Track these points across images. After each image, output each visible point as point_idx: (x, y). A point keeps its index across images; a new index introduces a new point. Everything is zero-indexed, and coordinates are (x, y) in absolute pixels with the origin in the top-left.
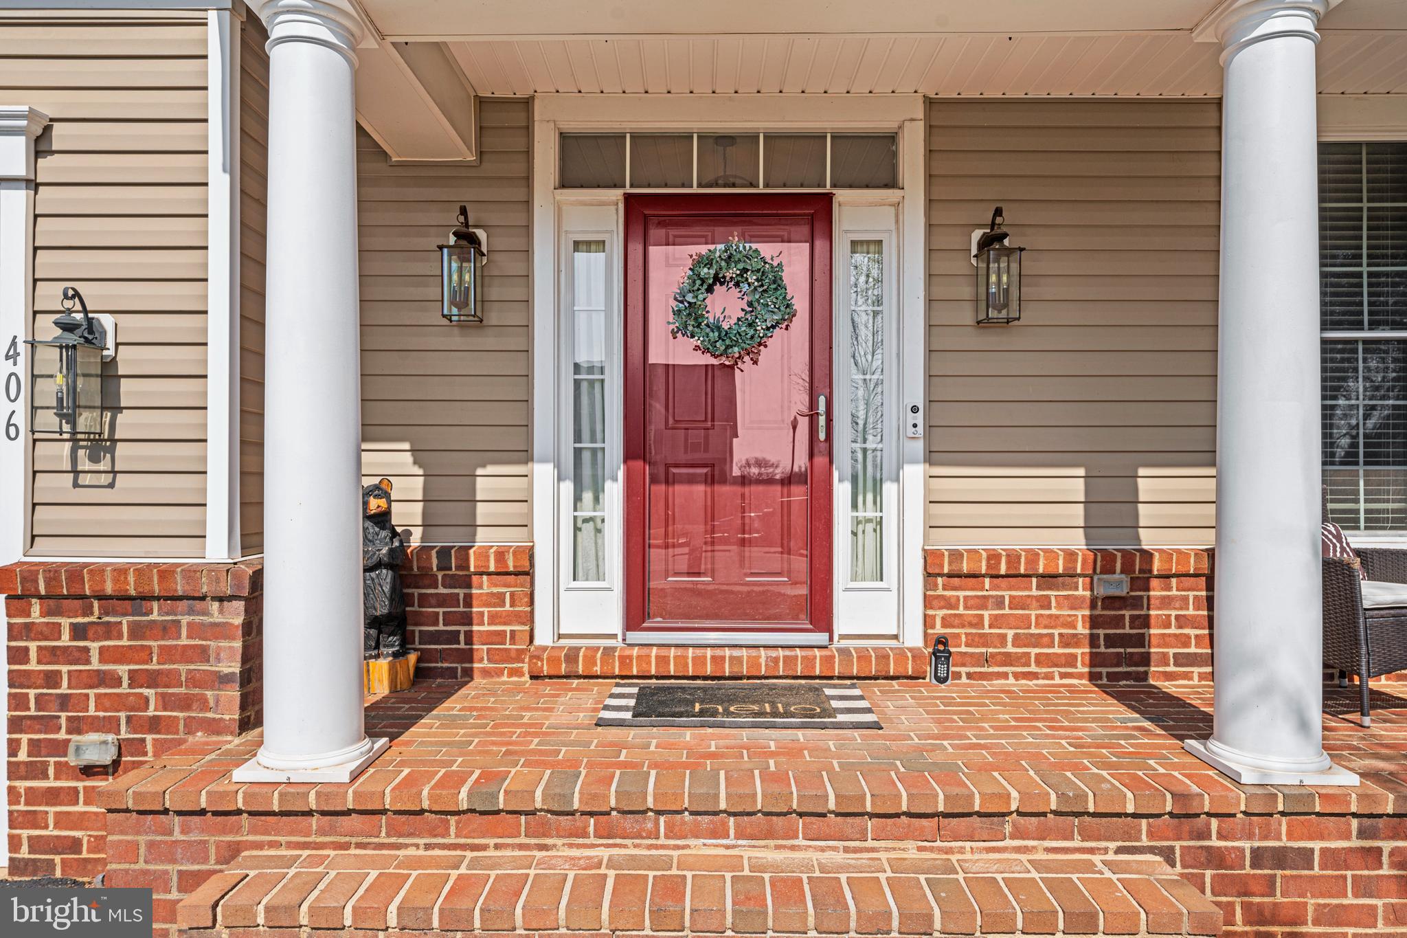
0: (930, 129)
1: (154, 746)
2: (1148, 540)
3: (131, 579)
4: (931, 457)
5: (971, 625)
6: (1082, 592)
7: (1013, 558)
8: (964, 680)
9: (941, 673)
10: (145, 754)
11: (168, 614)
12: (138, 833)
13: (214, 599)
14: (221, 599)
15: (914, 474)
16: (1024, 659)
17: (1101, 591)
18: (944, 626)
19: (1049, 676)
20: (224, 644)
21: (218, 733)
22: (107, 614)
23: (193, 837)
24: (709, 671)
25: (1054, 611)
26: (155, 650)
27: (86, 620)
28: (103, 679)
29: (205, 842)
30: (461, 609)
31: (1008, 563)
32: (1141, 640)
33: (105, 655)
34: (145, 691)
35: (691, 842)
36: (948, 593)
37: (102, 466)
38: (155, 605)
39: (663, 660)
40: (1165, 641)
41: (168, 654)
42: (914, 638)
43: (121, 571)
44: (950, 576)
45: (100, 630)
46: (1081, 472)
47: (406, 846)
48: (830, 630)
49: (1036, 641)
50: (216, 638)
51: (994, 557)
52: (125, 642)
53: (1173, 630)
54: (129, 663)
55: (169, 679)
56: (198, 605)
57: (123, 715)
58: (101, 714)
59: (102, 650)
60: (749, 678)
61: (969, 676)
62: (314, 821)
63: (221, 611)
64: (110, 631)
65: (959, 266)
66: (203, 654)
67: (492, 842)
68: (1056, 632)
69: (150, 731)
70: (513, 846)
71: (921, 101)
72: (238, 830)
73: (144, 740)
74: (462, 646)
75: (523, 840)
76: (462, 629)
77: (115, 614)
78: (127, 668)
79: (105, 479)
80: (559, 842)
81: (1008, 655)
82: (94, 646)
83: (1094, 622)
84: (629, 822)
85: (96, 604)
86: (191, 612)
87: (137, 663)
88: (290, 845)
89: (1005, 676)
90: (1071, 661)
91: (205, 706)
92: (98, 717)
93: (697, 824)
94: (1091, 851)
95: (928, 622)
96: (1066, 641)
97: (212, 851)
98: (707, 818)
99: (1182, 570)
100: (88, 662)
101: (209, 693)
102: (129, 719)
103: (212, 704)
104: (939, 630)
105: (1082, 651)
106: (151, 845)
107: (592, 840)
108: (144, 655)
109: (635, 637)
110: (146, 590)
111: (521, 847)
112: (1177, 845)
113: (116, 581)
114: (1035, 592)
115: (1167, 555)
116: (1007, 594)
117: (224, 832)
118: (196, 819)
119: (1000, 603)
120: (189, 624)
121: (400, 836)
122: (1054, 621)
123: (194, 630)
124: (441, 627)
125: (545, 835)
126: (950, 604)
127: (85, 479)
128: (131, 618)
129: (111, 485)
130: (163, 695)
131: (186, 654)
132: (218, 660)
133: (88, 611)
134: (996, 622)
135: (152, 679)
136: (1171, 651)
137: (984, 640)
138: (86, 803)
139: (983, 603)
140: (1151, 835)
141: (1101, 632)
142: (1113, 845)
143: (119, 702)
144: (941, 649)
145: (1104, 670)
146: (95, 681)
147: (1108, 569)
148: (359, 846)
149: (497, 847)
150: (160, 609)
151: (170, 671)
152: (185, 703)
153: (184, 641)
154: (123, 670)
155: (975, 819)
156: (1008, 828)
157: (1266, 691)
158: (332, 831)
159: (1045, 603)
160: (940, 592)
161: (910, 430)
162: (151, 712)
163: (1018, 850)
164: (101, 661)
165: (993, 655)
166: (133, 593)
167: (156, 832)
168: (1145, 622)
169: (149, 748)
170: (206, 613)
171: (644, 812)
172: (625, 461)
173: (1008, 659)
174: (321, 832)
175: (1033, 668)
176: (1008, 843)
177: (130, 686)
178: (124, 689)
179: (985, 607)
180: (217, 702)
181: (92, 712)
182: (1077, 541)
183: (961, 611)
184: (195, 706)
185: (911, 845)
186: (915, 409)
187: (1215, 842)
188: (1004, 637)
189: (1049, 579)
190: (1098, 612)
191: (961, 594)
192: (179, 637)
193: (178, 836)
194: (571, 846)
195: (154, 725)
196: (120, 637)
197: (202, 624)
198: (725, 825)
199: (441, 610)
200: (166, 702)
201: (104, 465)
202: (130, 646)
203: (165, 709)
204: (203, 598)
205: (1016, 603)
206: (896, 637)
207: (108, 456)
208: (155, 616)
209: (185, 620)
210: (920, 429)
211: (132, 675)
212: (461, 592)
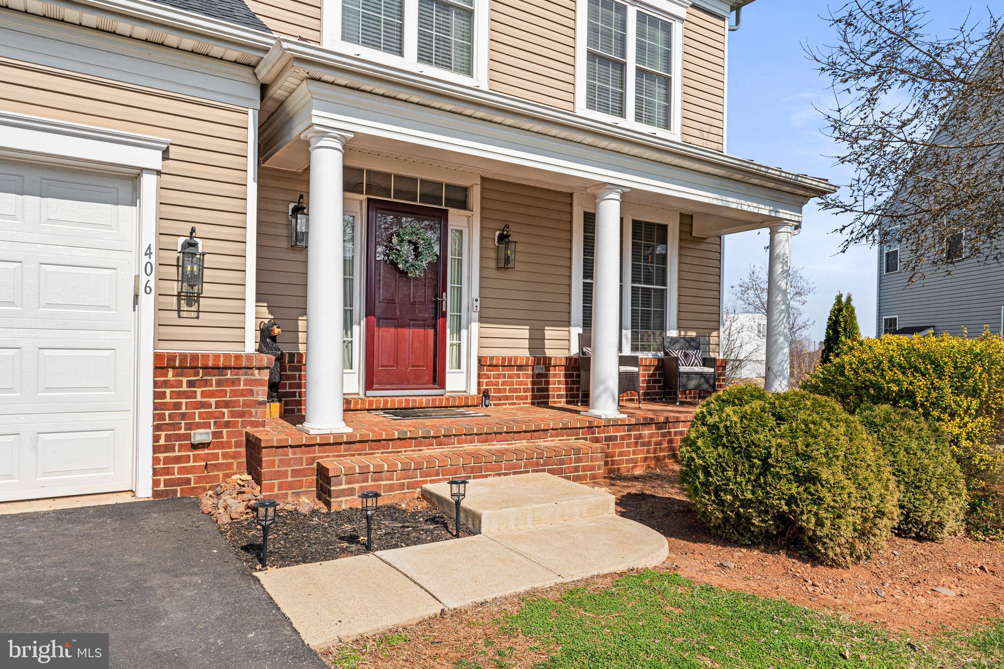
0: (483, 189)
1: (227, 434)
2: (549, 353)
3: (222, 359)
4: (482, 319)
5: (495, 385)
6: (530, 372)
7: (510, 359)
8: (493, 406)
9: (487, 403)
10: (223, 438)
11: (235, 375)
12: (275, 456)
13: (257, 368)
14: (259, 369)
15: (475, 326)
16: (511, 398)
17: (537, 371)
18: (486, 386)
19: (519, 404)
20: (260, 388)
21: (257, 427)
22: (206, 376)
23: (297, 456)
24: (404, 406)
25: (521, 379)
26: (228, 392)
27: (195, 378)
28: (202, 405)
29: (302, 458)
30: (297, 381)
31: (508, 361)
32: (547, 390)
33: (203, 394)
34: (224, 410)
35: (464, 445)
36: (488, 373)
37: (193, 309)
38: (229, 371)
39: (386, 402)
40: (554, 389)
41: (234, 393)
42: (474, 391)
43: (217, 356)
44: (489, 366)
45: (202, 383)
46: (528, 327)
47: (375, 453)
48: (444, 388)
49: (515, 391)
50: (257, 385)
51: (504, 359)
52: (214, 388)
53: (556, 386)
54: (215, 398)
55: (235, 404)
56: (249, 371)
57: (212, 421)
58: (202, 421)
59: (202, 392)
60: (418, 408)
61: (494, 405)
62: (342, 447)
63: (259, 374)
64: (207, 383)
65: (490, 244)
66: (251, 393)
67: (403, 450)
68: (522, 387)
69: (225, 427)
70: (410, 451)
71: (479, 177)
72: (314, 452)
73: (222, 432)
74: (297, 398)
75: (413, 448)
76: (297, 390)
77: (210, 375)
78: (215, 400)
79: (194, 315)
80: (425, 448)
81: (507, 396)
82: (199, 391)
83: (533, 383)
84: (446, 440)
85: (201, 371)
86: (246, 374)
87: (219, 397)
88: (333, 456)
89: (505, 404)
90: (526, 398)
91: (251, 415)
92: (200, 422)
93: (466, 439)
94: (568, 440)
95: (479, 384)
96: (525, 390)
97: (304, 461)
98: (469, 437)
99: (560, 364)
100: (195, 397)
101: (253, 410)
102: (215, 423)
103: (254, 414)
104: (484, 387)
105: (529, 394)
106: (280, 460)
107: (435, 447)
108: (222, 394)
109: (369, 393)
110: (227, 364)
111: (413, 451)
112: (588, 436)
113: (214, 360)
114: (516, 372)
115: (556, 358)
116: (507, 373)
117: (309, 453)
118: (298, 449)
119: (504, 376)
120: (245, 380)
121: (373, 450)
122: (521, 383)
123: (247, 382)
124: (288, 390)
125: (420, 446)
126: (488, 377)
127: (183, 314)
128: (217, 377)
129: (198, 318)
130: (231, 411)
131: (242, 393)
132: (258, 395)
133: (197, 374)
134: (504, 383)
135: (227, 404)
136: (556, 393)
137: (499, 391)
138: (194, 461)
139: (499, 376)
140: (583, 434)
141: (535, 387)
142: (574, 438)
143: (211, 415)
144: (486, 395)
145: (536, 401)
146: (199, 406)
147: (539, 364)
148: (359, 454)
149: (405, 451)
150: (231, 373)
151: (235, 401)
152: (242, 414)
153: (242, 387)
154: (213, 401)
155: (541, 432)
156: (549, 434)
157: (605, 390)
158: (349, 450)
159: (518, 376)
160: (485, 372)
161: (475, 308)
162: (226, 419)
163: (551, 441)
164: (202, 397)
165: (502, 396)
166: (221, 366)
167: (282, 455)
168: (548, 383)
169: (225, 435)
170: (253, 375)
171: (451, 436)
172: (366, 316)
173: (507, 398)
174: (345, 450)
175: (515, 401)
176: (549, 439)
177: (216, 408)
178: (213, 409)
179: (499, 378)
180: (256, 413)
181: (197, 420)
182: (526, 353)
183: (492, 380)
184: (246, 415)
185: (524, 441)
186: (477, 300)
187: (597, 435)
188: (505, 389)
189: (520, 367)
190: (535, 379)
191: (492, 373)
192: (240, 385)
193: (291, 456)
194: (428, 449)
195: (227, 425)
196: (211, 386)
197: (251, 380)
198: (474, 438)
199: (288, 382)
200: (233, 414)
201: (194, 308)
202: (216, 390)
203: (232, 418)
204: (252, 368)
205: (510, 376)
206: (465, 392)
207: (196, 304)
208: (229, 376)
209: (243, 378)
210: (478, 308)
211: (217, 403)
212: (297, 373)
